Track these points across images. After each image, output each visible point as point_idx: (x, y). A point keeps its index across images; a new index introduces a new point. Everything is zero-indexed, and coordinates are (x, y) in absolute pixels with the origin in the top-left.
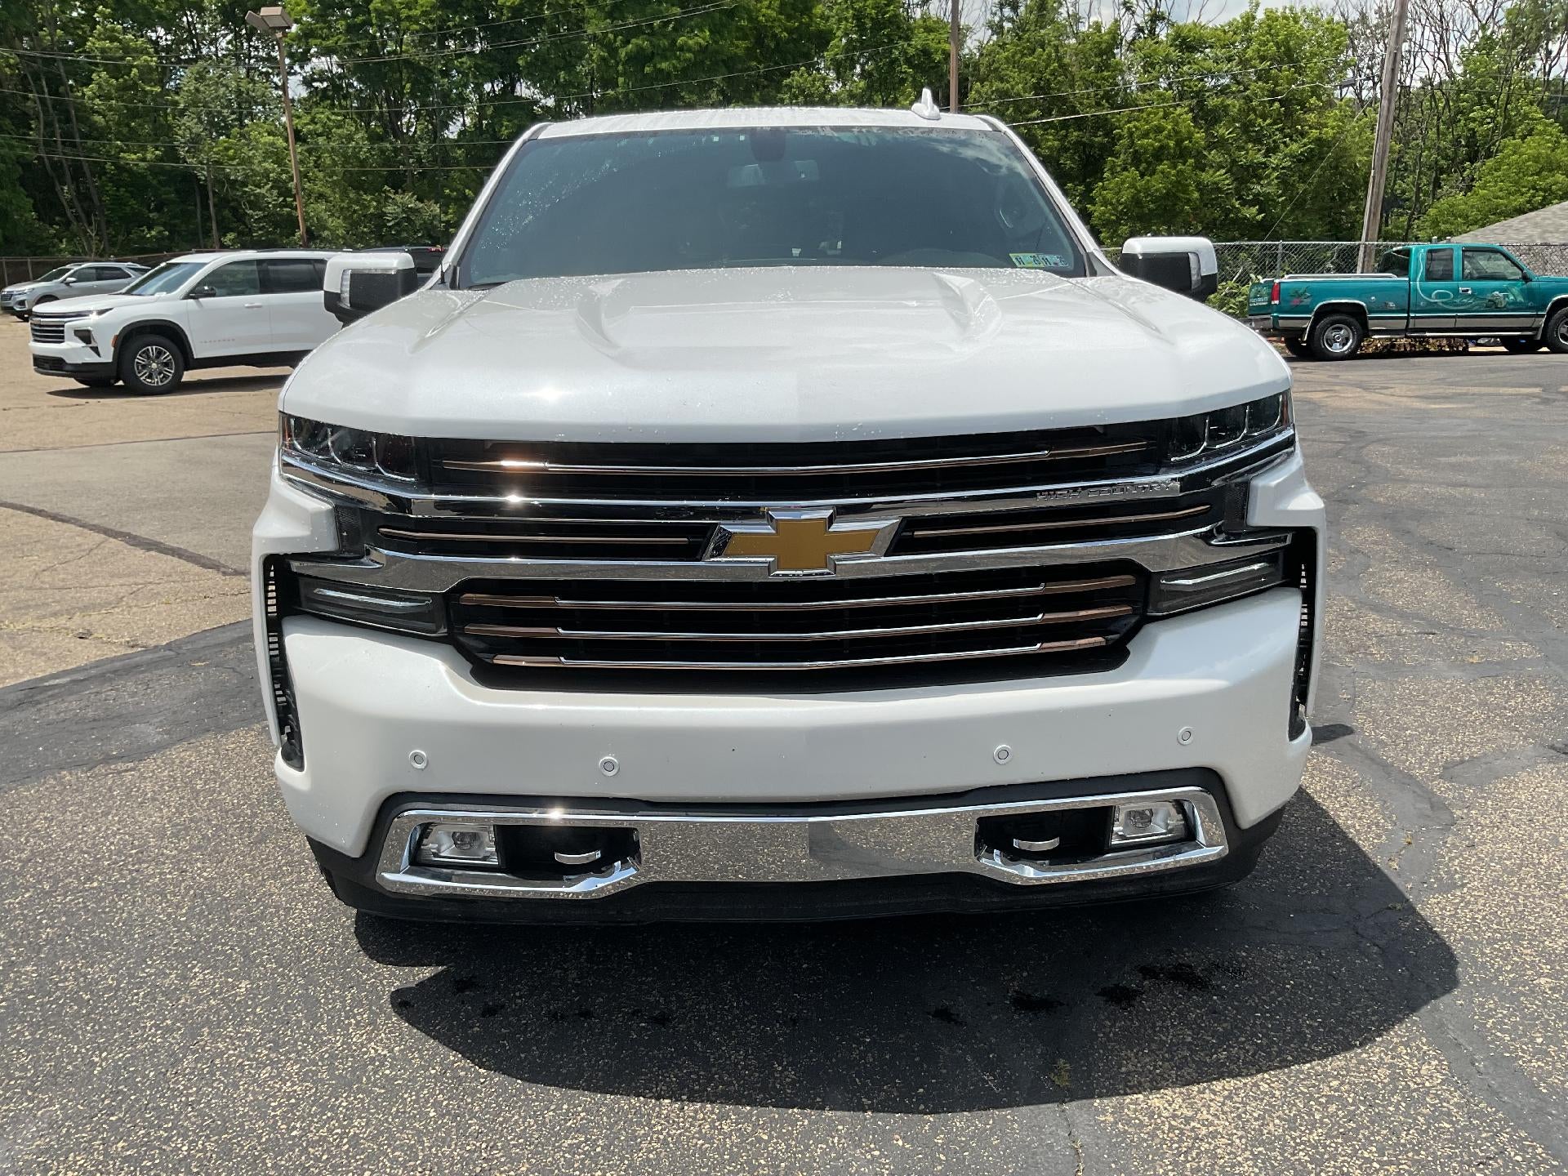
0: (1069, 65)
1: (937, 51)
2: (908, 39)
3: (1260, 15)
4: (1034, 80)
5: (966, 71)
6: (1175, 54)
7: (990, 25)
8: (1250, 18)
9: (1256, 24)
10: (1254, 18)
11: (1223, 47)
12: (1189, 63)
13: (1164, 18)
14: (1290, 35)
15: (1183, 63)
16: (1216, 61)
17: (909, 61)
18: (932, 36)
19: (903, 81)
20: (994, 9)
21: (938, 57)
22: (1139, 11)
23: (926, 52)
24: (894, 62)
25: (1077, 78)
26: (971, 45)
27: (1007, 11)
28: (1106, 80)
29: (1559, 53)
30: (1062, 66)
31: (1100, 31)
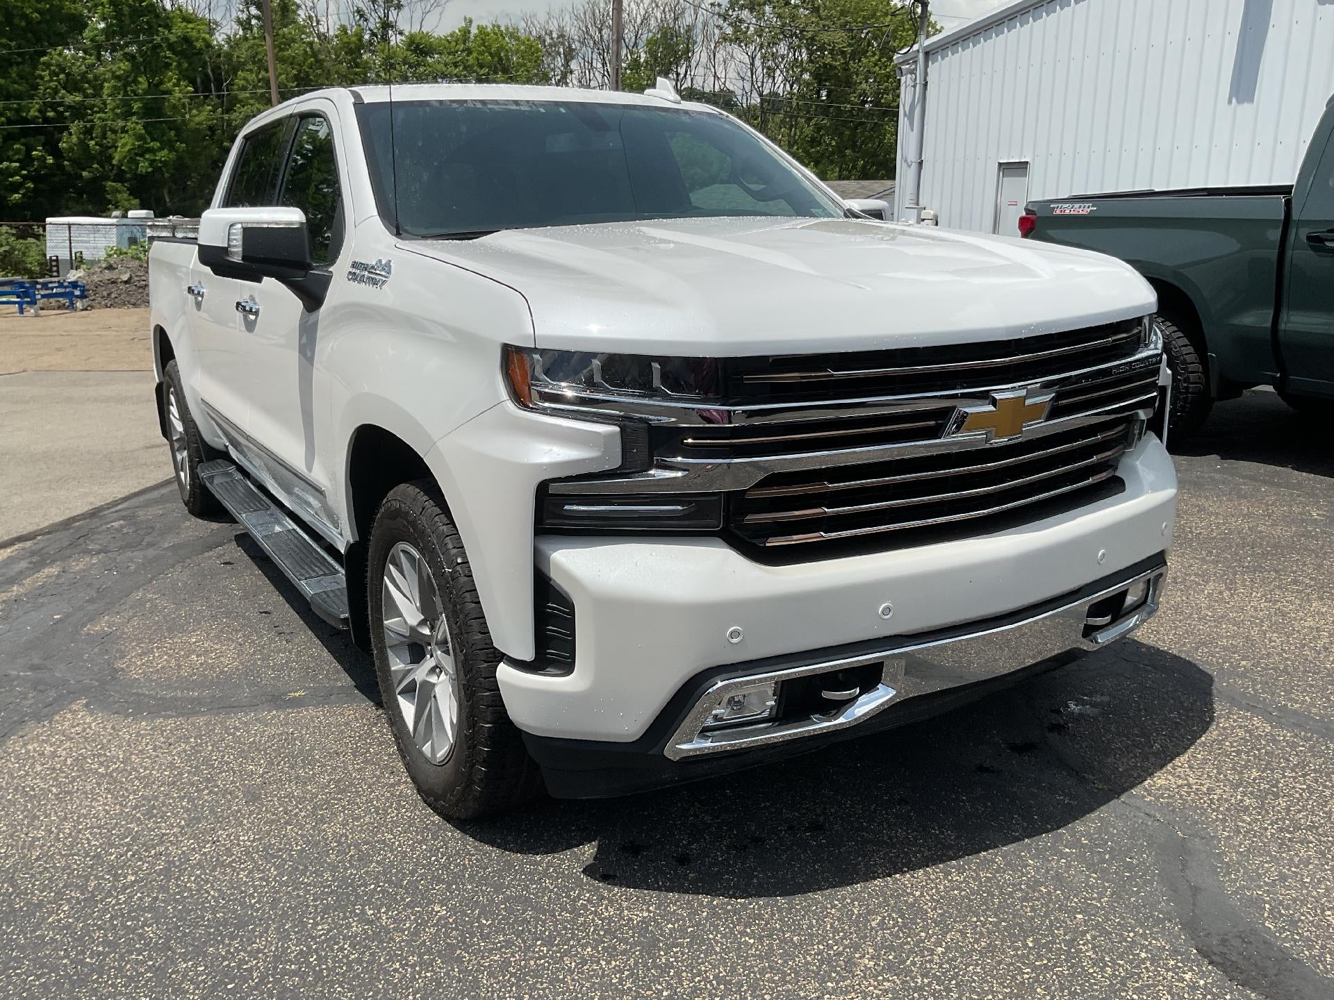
0: (324, 60)
1: (197, 40)
2: (168, 27)
3: (474, 31)
4: (295, 72)
5: (218, 60)
6: (413, 58)
7: (239, 22)
8: (466, 32)
9: (472, 37)
10: (469, 32)
11: (449, 54)
12: (424, 65)
13: (392, 27)
14: (501, 48)
15: (419, 65)
16: (446, 65)
17: (171, 47)
18: (190, 26)
19: (168, 66)
20: (241, 7)
21: (198, 45)
22: (371, 20)
23: (186, 39)
24: (156, 47)
25: (332, 72)
26: (219, 38)
27: (253, 10)
28: (359, 75)
29: (685, 75)
30: (317, 61)
31: (346, 33)
